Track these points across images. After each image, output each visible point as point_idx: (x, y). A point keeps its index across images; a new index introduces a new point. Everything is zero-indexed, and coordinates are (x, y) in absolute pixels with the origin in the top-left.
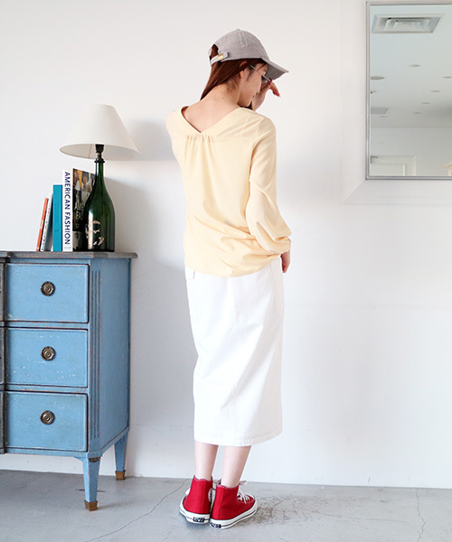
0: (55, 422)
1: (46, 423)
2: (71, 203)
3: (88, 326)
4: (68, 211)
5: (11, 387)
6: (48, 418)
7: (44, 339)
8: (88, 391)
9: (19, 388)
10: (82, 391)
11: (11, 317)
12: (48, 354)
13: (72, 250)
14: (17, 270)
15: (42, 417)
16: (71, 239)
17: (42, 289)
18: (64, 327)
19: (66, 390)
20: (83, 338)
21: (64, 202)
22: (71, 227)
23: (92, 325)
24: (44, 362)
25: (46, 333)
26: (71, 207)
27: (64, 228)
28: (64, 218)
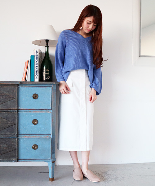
0: (38, 148)
1: (34, 149)
2: (38, 63)
3: (52, 111)
4: (37, 65)
5: (20, 136)
6: (35, 147)
7: (34, 116)
8: (51, 136)
9: (23, 136)
10: (49, 136)
11: (20, 108)
12: (35, 122)
13: (38, 81)
14: (22, 89)
15: (33, 147)
16: (38, 76)
17: (33, 97)
18: (42, 111)
19: (42, 136)
20: (50, 116)
21: (35, 62)
22: (38, 72)
23: (53, 110)
24: (33, 125)
25: (34, 114)
26: (38, 64)
27: (35, 72)
28: (35, 68)
